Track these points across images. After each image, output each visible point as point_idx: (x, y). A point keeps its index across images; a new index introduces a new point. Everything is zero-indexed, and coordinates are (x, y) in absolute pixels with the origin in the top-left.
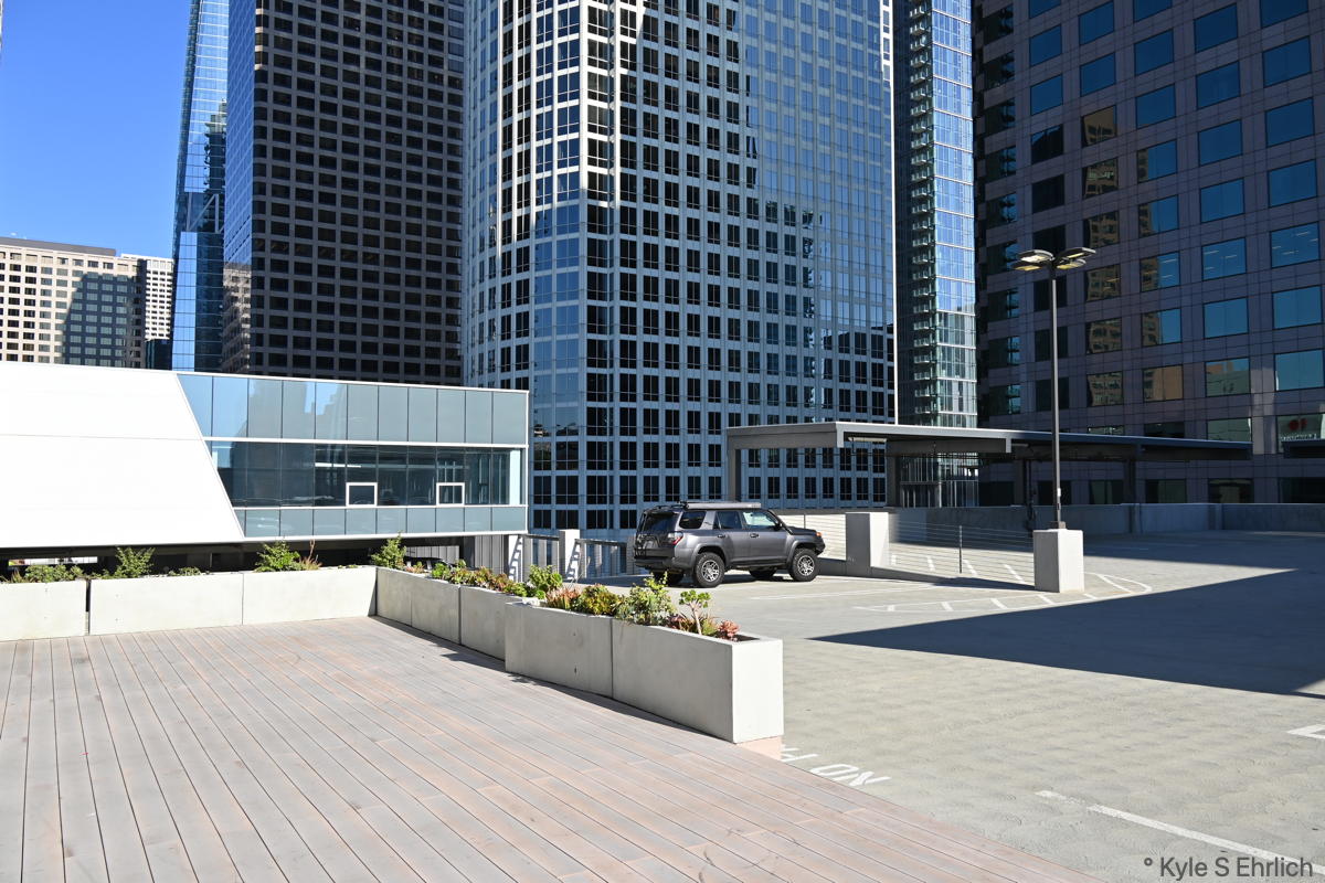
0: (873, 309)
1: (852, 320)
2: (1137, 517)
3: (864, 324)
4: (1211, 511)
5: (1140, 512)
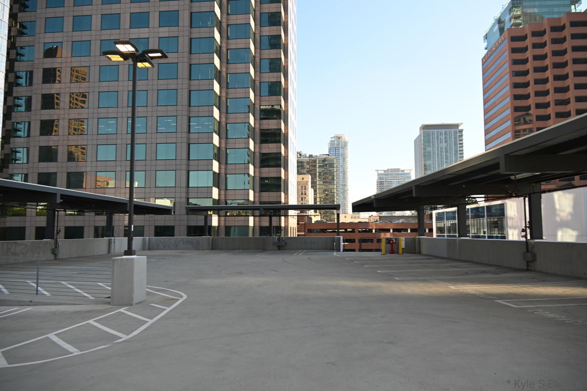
2: (112, 244)
4: (144, 240)
5: (114, 242)
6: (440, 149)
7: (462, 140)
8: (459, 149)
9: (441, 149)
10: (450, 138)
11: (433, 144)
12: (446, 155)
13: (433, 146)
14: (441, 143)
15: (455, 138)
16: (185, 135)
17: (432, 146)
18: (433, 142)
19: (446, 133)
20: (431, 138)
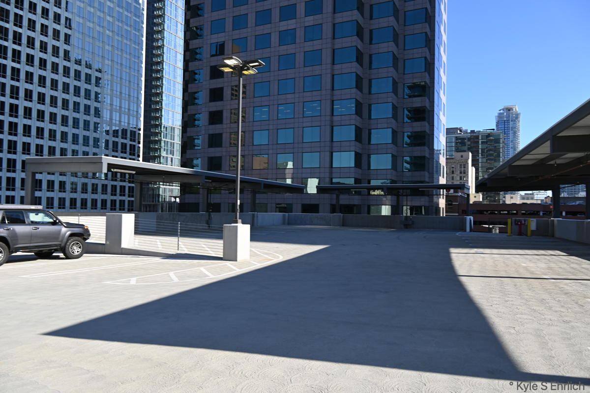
0: (131, 118)
1: (120, 121)
3: (126, 124)
4: (284, 216)
5: (257, 217)
16: (328, 118)
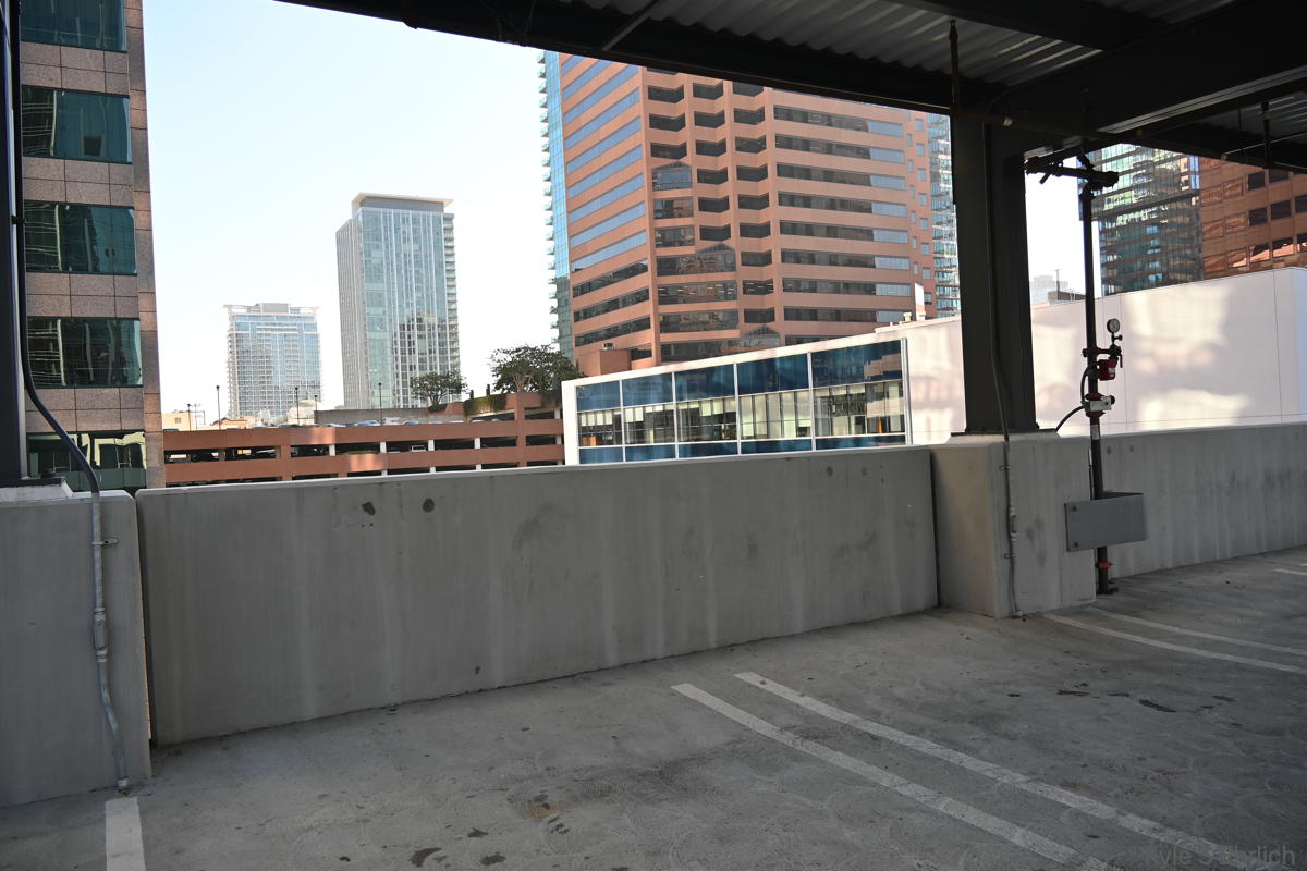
6: (402, 256)
7: (451, 240)
8: (445, 259)
9: (405, 255)
10: (425, 233)
11: (387, 245)
12: (417, 272)
13: (387, 248)
14: (405, 241)
15: (437, 233)
17: (384, 246)
18: (386, 239)
19: (415, 221)
20: (383, 230)
